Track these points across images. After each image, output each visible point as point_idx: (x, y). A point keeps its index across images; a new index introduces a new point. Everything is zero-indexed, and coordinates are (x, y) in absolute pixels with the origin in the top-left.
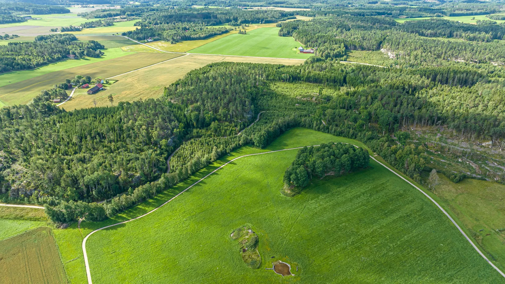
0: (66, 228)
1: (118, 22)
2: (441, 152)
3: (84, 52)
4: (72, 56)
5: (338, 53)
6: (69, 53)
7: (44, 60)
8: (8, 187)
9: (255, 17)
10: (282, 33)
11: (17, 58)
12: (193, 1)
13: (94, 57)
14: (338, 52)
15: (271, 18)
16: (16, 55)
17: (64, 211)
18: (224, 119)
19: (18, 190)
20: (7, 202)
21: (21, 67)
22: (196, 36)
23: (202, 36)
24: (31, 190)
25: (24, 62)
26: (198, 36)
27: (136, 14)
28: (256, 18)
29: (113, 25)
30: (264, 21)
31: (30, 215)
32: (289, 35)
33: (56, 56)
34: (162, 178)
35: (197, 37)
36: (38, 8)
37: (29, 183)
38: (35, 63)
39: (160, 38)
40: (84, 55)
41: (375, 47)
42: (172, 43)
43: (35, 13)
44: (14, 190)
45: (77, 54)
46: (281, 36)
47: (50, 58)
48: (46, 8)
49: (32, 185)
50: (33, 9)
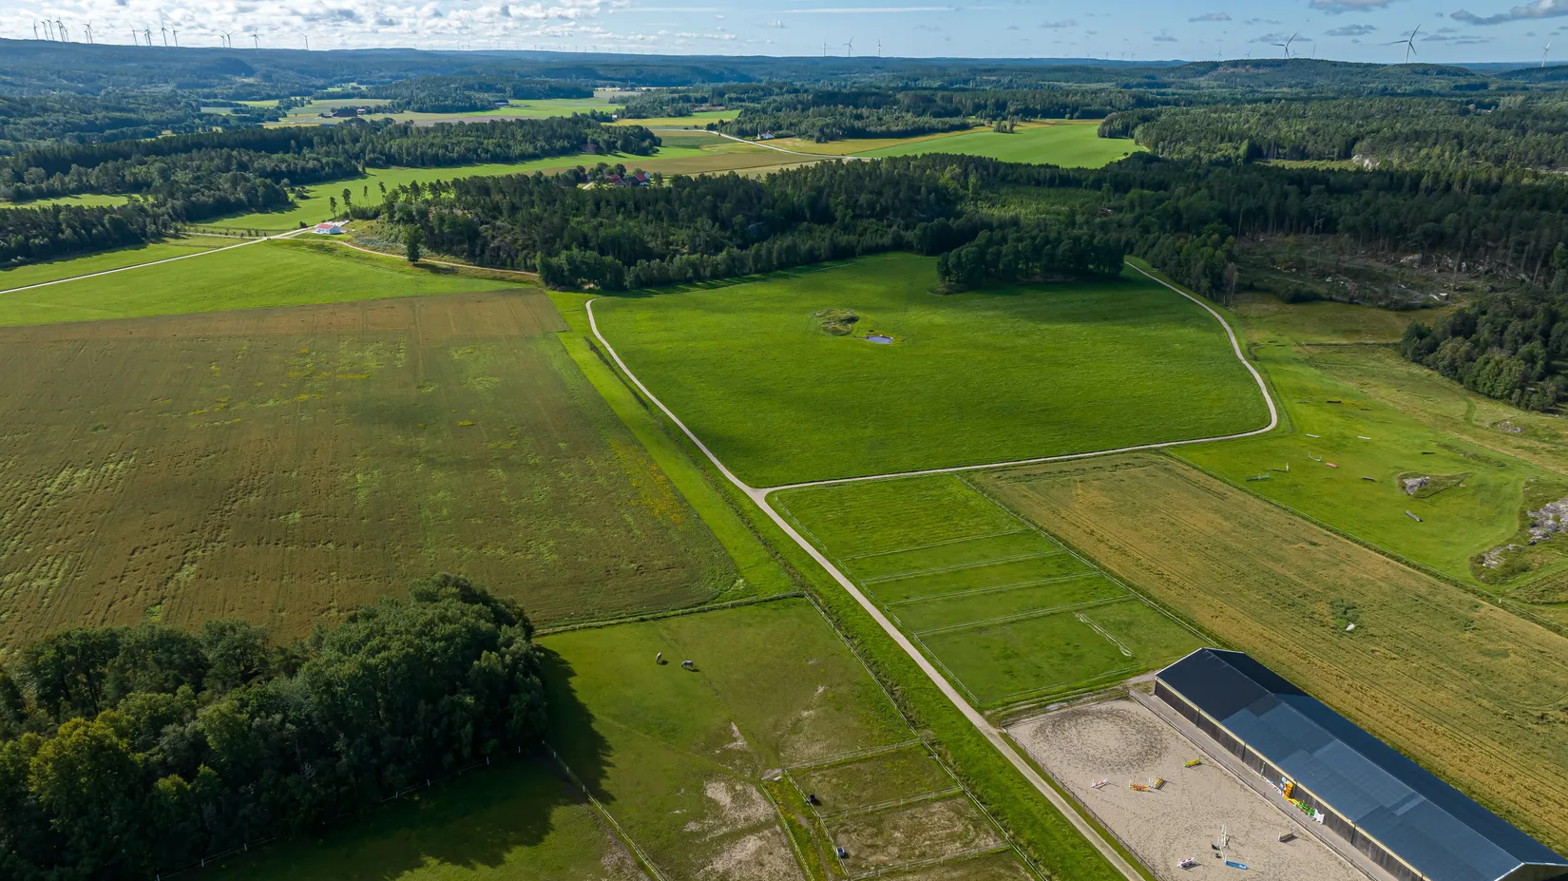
0: (563, 291)
1: (702, 111)
2: (1298, 270)
3: (616, 142)
4: (590, 146)
5: (1222, 159)
6: (585, 142)
7: (535, 148)
8: (485, 244)
9: (1054, 102)
10: (1107, 128)
11: (485, 142)
12: (908, 78)
13: (637, 154)
14: (1225, 157)
15: (1102, 105)
16: (485, 138)
17: (566, 267)
18: (869, 212)
19: (499, 248)
20: (480, 265)
21: (492, 156)
22: (879, 129)
23: (894, 129)
24: (518, 251)
25: (498, 150)
26: (884, 128)
27: (749, 98)
28: (1057, 104)
29: (690, 116)
30: (1079, 111)
31: (513, 278)
32: (1127, 135)
33: (559, 144)
34: (724, 253)
35: (882, 132)
36: (524, 86)
37: (515, 241)
38: (517, 152)
39: (793, 133)
40: (616, 148)
41: (1336, 150)
42: (818, 141)
43: (516, 96)
44: (493, 249)
45: (602, 144)
46: (1104, 137)
47: (547, 147)
48: (541, 85)
49: (520, 242)
50: (514, 88)
